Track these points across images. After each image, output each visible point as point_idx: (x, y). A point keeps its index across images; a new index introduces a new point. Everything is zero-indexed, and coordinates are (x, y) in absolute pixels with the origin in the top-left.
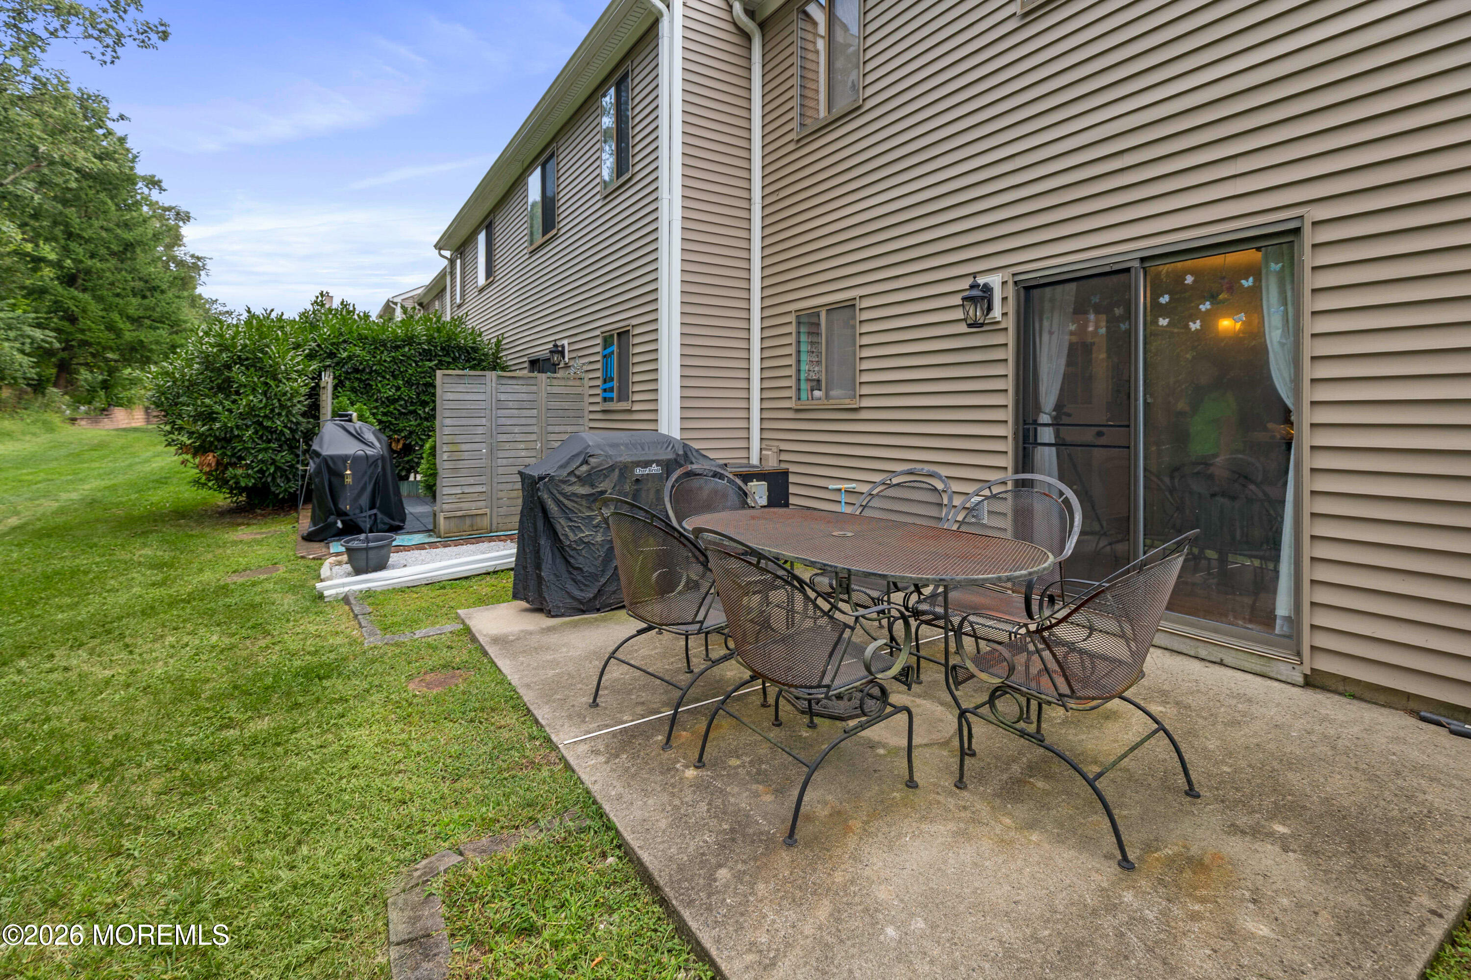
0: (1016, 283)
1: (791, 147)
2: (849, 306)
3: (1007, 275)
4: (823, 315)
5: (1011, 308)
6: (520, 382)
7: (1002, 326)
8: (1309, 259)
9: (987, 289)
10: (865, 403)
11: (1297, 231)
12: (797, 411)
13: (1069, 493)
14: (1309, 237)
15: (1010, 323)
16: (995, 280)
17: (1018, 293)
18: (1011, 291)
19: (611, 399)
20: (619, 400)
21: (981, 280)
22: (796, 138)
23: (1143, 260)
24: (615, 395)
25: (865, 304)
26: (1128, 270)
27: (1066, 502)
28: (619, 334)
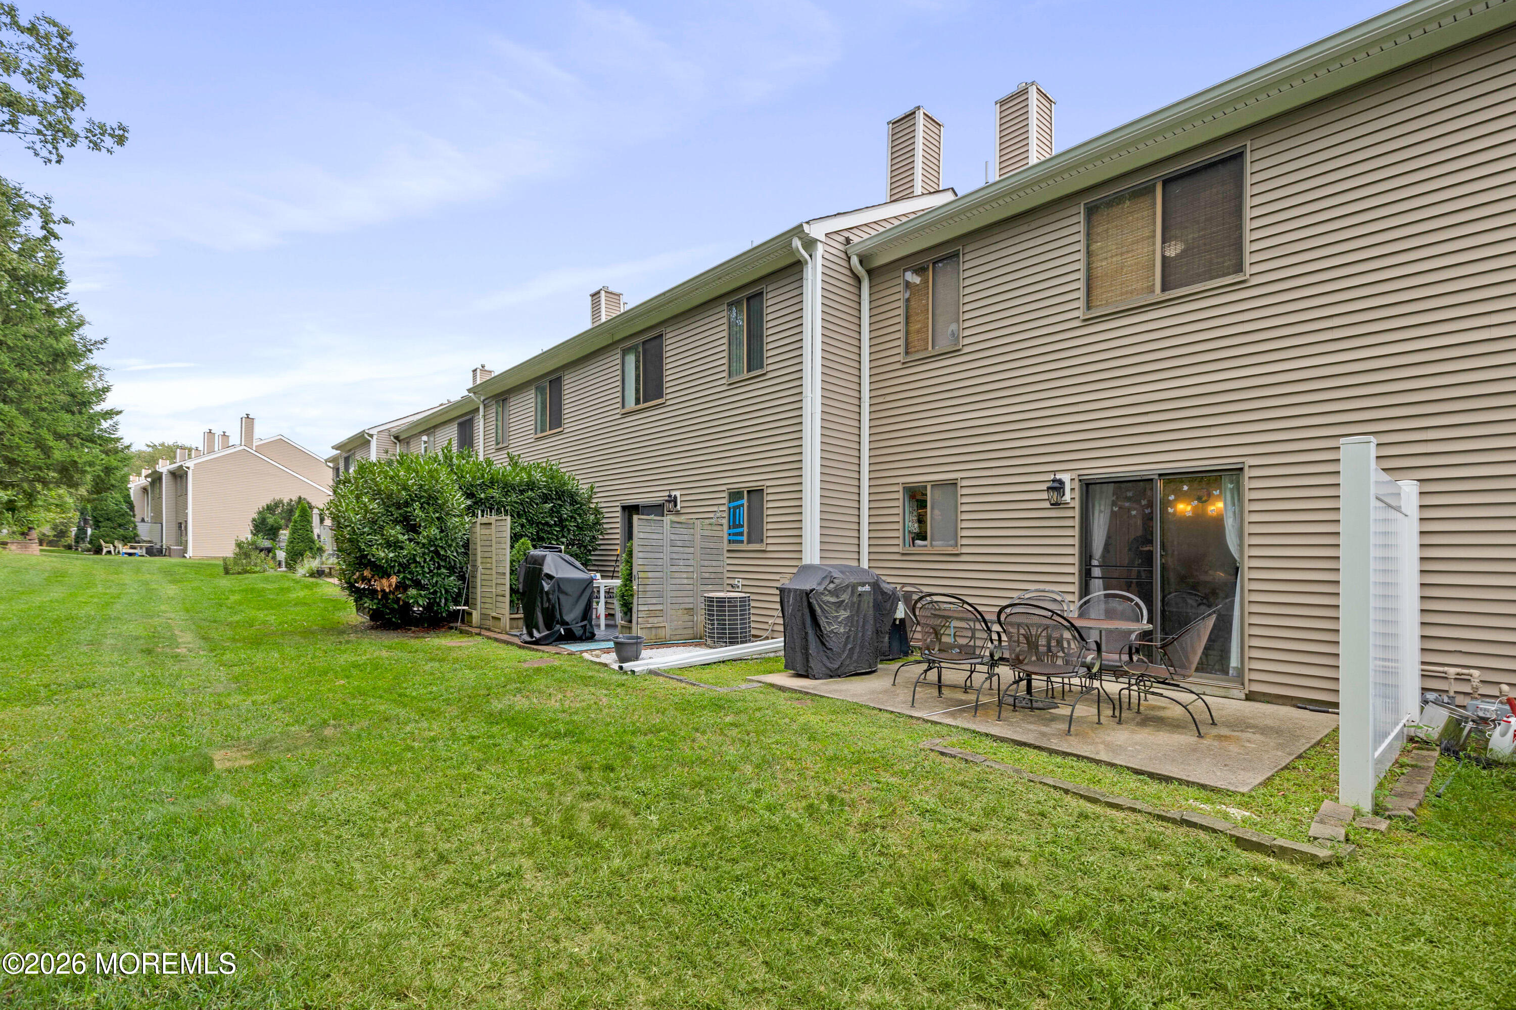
0: (1080, 480)
1: (899, 366)
2: (953, 484)
3: (1074, 475)
4: (929, 488)
5: (1077, 494)
6: (684, 526)
7: (1071, 505)
8: (1247, 484)
9: (1061, 482)
10: (965, 550)
11: (1241, 469)
12: (903, 554)
13: (1137, 600)
14: (1248, 473)
15: (1076, 504)
16: (1066, 477)
17: (1081, 486)
18: (1076, 485)
19: (742, 542)
20: (749, 542)
21: (1058, 477)
22: (902, 361)
23: (1160, 475)
24: (745, 538)
25: (965, 483)
26: (1152, 480)
27: (1137, 604)
28: (749, 492)
